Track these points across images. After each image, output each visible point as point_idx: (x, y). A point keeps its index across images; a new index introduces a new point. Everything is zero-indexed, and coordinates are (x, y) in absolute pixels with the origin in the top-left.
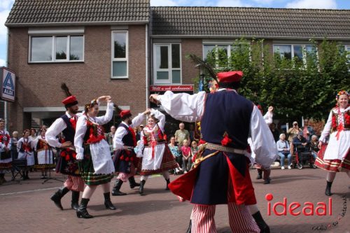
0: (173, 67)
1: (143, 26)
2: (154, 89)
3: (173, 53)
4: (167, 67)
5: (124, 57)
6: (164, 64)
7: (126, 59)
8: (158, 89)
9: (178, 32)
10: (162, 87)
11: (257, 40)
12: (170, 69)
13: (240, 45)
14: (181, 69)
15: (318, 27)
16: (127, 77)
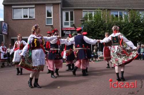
0: (71, 20)
1: (58, 4)
2: (63, 29)
3: (70, 15)
4: (68, 21)
5: (51, 16)
6: (67, 19)
7: (52, 17)
8: (65, 29)
9: (73, 6)
10: (66, 28)
11: (104, 9)
12: (69, 21)
13: (98, 12)
14: (74, 21)
15: (129, 4)
16: (52, 24)
